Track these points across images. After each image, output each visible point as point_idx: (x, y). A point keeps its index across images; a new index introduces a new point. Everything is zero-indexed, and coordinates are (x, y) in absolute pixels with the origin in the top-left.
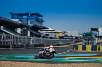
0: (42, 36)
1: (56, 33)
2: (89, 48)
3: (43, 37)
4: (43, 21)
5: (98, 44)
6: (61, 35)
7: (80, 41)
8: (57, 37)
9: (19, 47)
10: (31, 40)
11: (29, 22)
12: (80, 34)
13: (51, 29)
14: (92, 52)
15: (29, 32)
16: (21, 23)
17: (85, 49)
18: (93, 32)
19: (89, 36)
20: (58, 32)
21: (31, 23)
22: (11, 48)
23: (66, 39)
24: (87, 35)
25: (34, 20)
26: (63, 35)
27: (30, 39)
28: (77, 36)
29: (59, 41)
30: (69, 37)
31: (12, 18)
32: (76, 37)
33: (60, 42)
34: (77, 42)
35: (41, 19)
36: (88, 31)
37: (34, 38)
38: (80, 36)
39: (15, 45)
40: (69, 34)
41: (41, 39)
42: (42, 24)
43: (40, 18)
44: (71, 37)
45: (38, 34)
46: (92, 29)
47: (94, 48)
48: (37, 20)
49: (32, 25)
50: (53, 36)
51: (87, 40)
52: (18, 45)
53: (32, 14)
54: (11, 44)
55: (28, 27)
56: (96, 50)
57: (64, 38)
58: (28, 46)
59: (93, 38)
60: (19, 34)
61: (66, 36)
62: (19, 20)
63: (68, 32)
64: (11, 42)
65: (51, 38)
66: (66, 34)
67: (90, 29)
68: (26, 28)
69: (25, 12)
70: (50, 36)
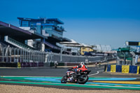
0: (62, 51)
1: (80, 47)
2: (126, 68)
3: (63, 53)
4: (63, 30)
5: (138, 63)
6: (87, 50)
7: (114, 59)
8: (82, 53)
9: (29, 66)
10: (47, 56)
11: (44, 31)
12: (114, 50)
13: (73, 42)
14: (131, 74)
15: (43, 45)
16: (33, 32)
17: (121, 71)
18: (131, 47)
19: (127, 53)
20: (83, 47)
21: (46, 33)
22: (19, 66)
23: (94, 56)
24: (124, 51)
25: (51, 29)
26: (91, 50)
27: (45, 54)
28: (109, 52)
29: (85, 58)
30: (99, 53)
31: (21, 26)
32: (108, 54)
33: (87, 60)
34: (109, 61)
35: (61, 28)
36: (125, 45)
37: (51, 53)
38: (113, 52)
39: (24, 63)
40: (99, 49)
41: (61, 55)
42: (62, 35)
43: (60, 25)
44: (101, 53)
45: (56, 48)
46: (131, 43)
47: (133, 69)
48: (56, 29)
49: (47, 35)
50: (76, 51)
51: (123, 58)
52: (28, 63)
53: (49, 21)
54: (19, 61)
55: (42, 38)
56: (136, 72)
57: (91, 55)
58: (42, 64)
59: (132, 56)
60: (31, 48)
61: (94, 51)
62: (31, 29)
63: (98, 46)
64: (19, 58)
65: (74, 54)
66: (94, 48)
67: (127, 43)
68: (39, 40)
69: (39, 18)
70: (72, 51)
